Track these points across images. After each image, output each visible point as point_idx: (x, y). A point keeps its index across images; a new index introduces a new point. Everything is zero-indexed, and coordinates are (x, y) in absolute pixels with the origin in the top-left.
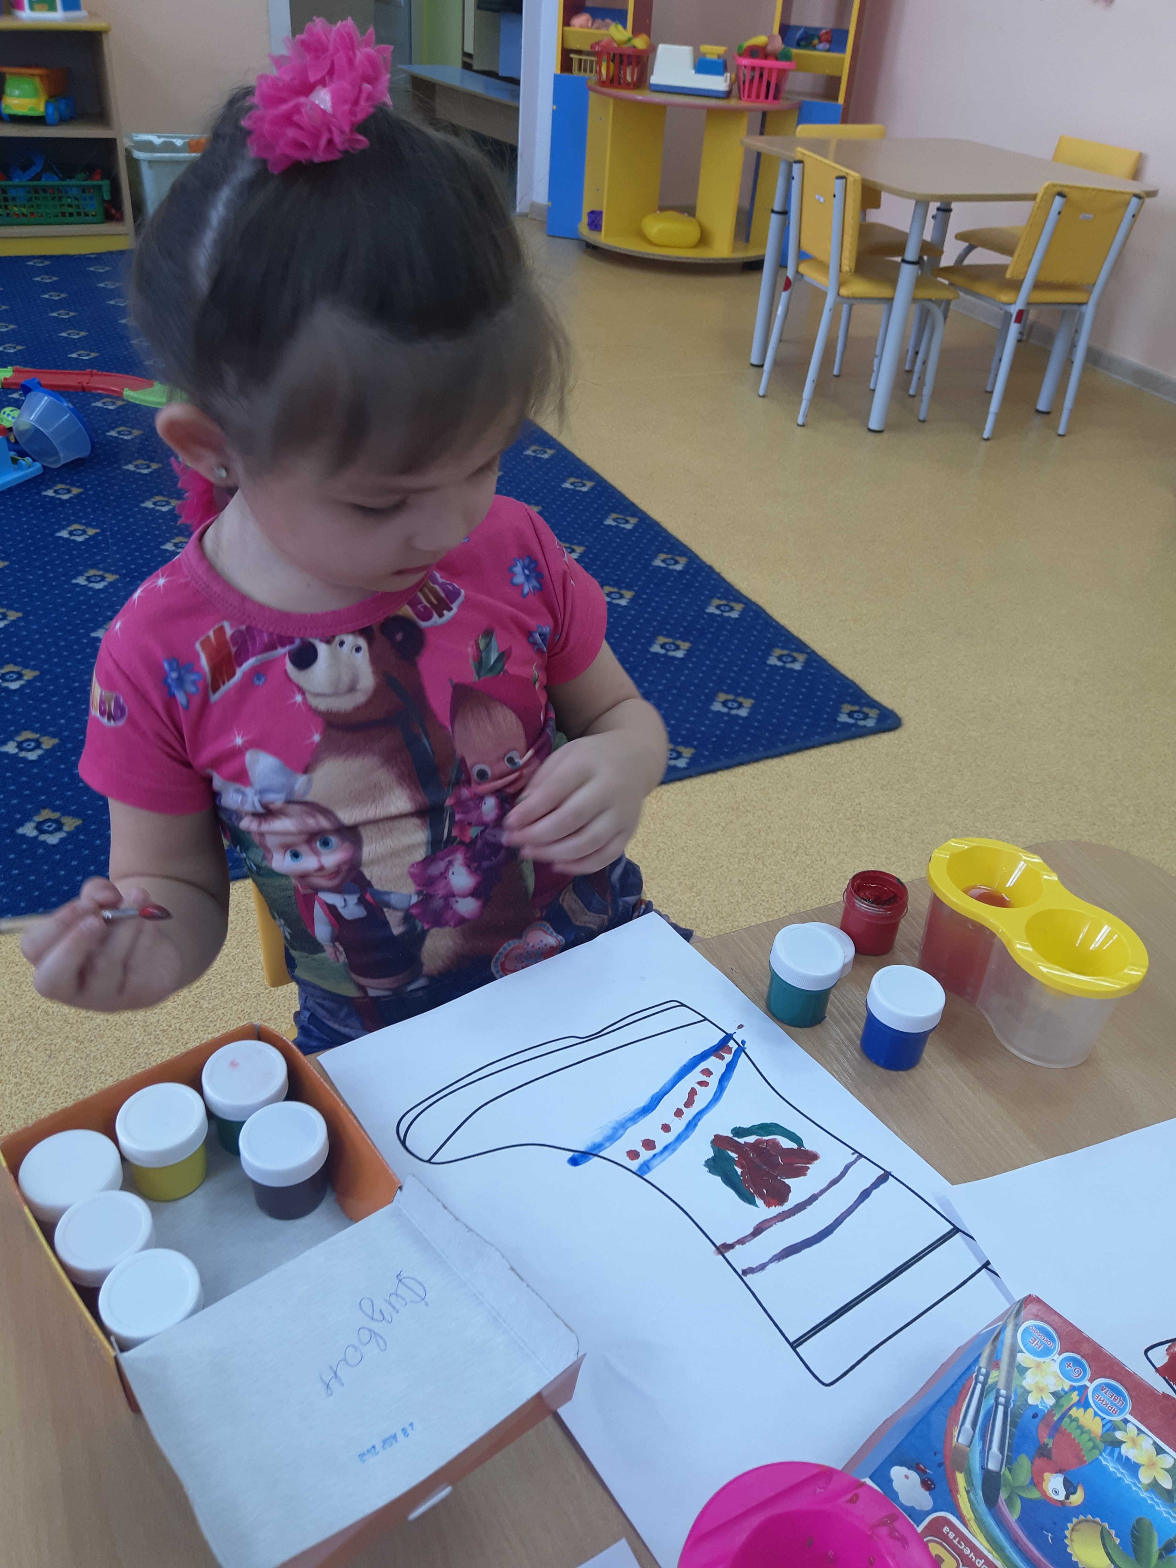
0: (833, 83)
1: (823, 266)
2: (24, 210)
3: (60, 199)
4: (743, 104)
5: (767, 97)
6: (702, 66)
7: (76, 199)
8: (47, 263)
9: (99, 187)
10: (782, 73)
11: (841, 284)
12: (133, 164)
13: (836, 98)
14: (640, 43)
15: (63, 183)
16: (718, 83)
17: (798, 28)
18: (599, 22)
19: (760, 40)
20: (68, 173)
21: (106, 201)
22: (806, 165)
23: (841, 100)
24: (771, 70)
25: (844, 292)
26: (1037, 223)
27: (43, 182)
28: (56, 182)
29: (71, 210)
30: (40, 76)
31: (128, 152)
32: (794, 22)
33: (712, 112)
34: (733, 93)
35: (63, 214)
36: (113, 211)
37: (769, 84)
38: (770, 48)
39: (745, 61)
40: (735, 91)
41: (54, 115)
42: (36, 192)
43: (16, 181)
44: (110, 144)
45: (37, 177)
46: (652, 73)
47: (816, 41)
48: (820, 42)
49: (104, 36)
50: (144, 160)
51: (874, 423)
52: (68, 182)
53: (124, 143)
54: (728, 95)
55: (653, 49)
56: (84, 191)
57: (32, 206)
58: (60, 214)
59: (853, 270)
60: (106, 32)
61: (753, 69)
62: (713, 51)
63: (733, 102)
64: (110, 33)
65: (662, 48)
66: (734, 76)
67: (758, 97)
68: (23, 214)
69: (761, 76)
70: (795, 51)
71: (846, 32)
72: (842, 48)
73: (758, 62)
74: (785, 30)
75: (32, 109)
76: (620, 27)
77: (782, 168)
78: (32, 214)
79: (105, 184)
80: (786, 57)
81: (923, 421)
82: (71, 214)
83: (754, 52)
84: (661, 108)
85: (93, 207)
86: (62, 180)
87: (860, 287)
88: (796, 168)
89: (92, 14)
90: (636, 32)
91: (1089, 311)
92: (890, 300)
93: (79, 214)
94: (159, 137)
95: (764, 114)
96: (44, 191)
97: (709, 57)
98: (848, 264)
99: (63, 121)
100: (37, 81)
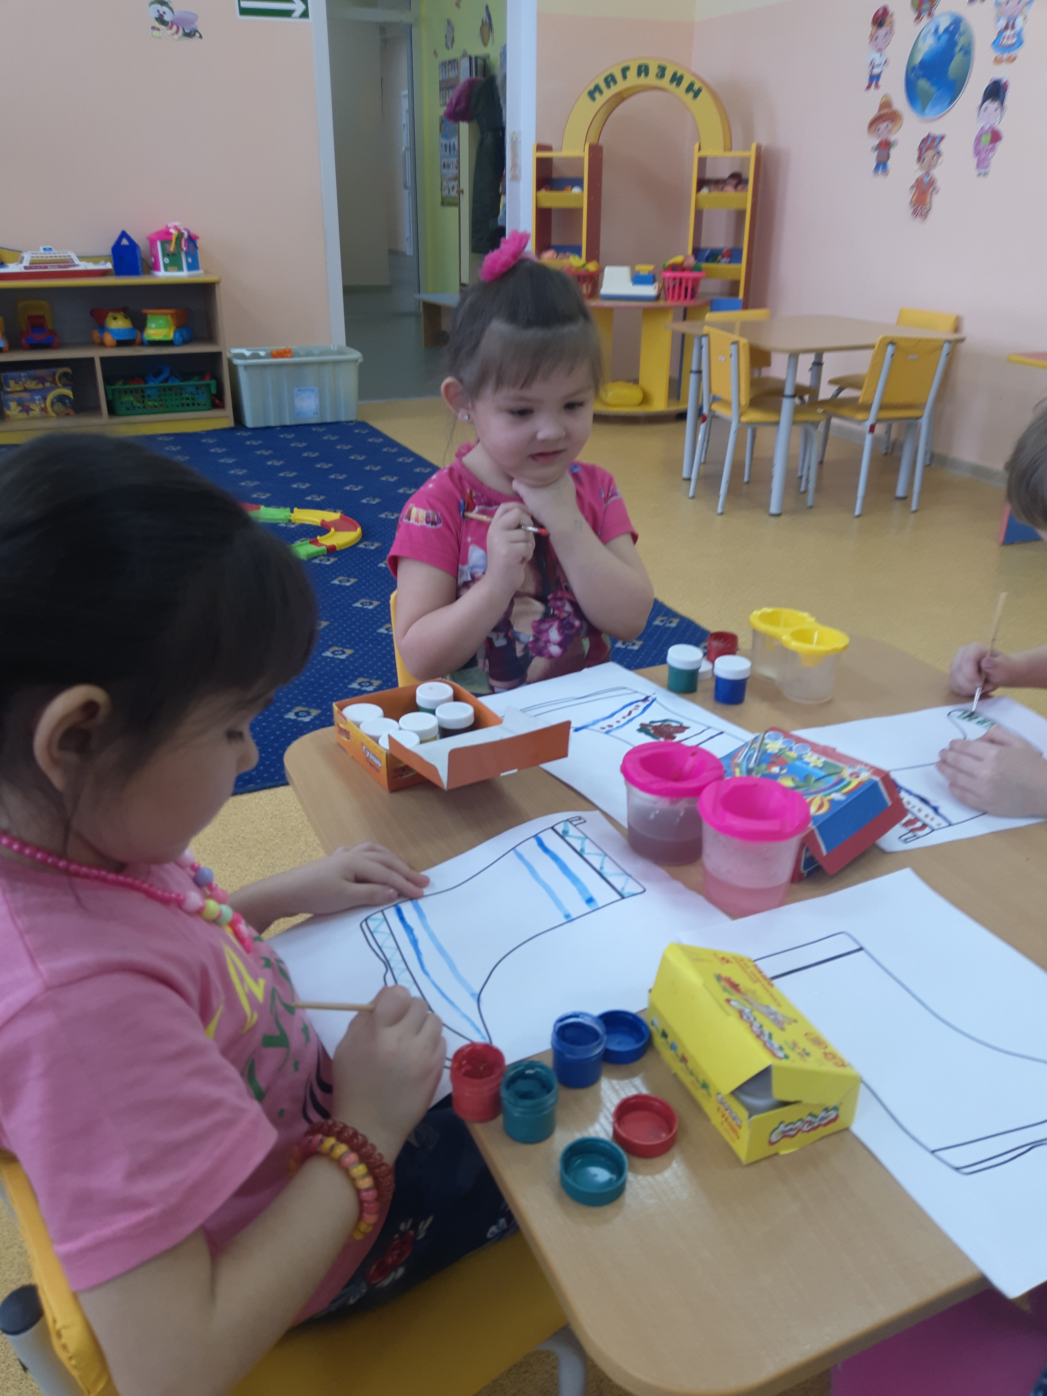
0: (735, 285)
1: (727, 404)
2: (156, 404)
3: (181, 394)
4: (669, 303)
5: (686, 297)
6: (637, 279)
7: (192, 394)
8: (171, 438)
9: (209, 386)
10: (696, 282)
11: (741, 415)
12: (233, 369)
13: (736, 294)
14: (592, 267)
15: (182, 384)
16: (650, 290)
17: (706, 250)
18: (561, 255)
19: (678, 259)
20: (186, 377)
21: (212, 395)
22: (711, 339)
23: (741, 296)
24: (687, 280)
25: (744, 419)
26: (876, 365)
27: (170, 384)
28: (178, 383)
29: (188, 402)
30: (172, 315)
31: (230, 362)
32: (704, 244)
33: (646, 311)
34: (661, 296)
35: (183, 405)
36: (217, 401)
37: (686, 289)
38: (686, 264)
39: (668, 274)
40: (662, 295)
41: (179, 339)
42: (165, 390)
43: (152, 384)
44: (216, 357)
45: (166, 380)
46: (601, 287)
47: (720, 257)
48: (723, 257)
49: (217, 286)
50: (241, 365)
51: (774, 509)
52: (186, 383)
53: (226, 355)
54: (657, 298)
55: (600, 272)
56: (197, 388)
57: (162, 400)
58: (180, 405)
59: (748, 404)
60: (218, 283)
61: (675, 279)
62: (645, 269)
63: (661, 303)
64: (221, 284)
65: (608, 270)
66: (661, 285)
67: (679, 297)
68: (155, 407)
69: (680, 284)
70: (704, 265)
71: (741, 251)
72: (739, 260)
73: (679, 274)
74: (697, 252)
75: (165, 336)
76: (577, 257)
77: (696, 342)
78: (161, 406)
79: (213, 383)
80: (698, 269)
81: (811, 507)
82: (188, 405)
83: (673, 268)
84: (610, 310)
85: (204, 398)
86: (181, 381)
87: (754, 416)
88: (704, 340)
89: (206, 272)
90: (589, 259)
91: (924, 422)
92: (777, 423)
93: (193, 404)
94: (248, 350)
95: (685, 310)
96: (170, 389)
97: (642, 273)
98: (744, 400)
99: (185, 342)
100: (169, 317)
